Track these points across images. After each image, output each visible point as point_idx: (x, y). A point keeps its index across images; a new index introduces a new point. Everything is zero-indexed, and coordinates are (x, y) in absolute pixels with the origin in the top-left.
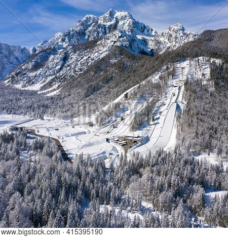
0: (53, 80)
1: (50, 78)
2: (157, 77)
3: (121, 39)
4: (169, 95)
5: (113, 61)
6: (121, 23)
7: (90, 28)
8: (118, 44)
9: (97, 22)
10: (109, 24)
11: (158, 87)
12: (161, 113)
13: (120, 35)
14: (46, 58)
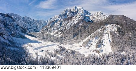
0: (58, 31)
1: (56, 31)
2: (100, 30)
3: (81, 16)
4: (105, 37)
5: (80, 24)
6: (79, 11)
7: (68, 13)
8: (81, 18)
9: (70, 11)
10: (75, 11)
11: (101, 34)
12: (104, 42)
13: (81, 15)
14: (54, 24)
